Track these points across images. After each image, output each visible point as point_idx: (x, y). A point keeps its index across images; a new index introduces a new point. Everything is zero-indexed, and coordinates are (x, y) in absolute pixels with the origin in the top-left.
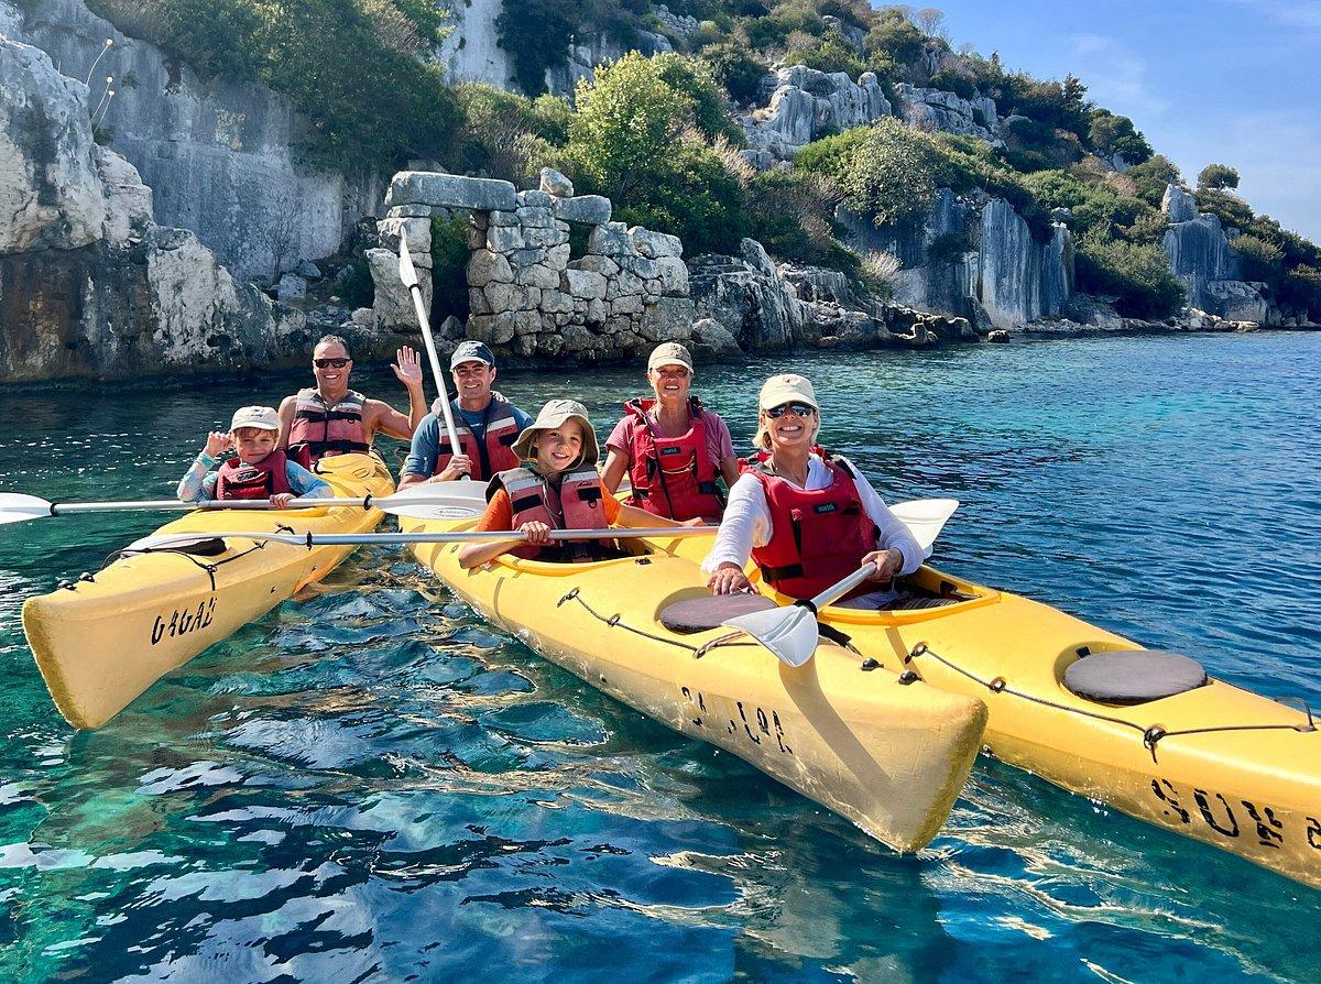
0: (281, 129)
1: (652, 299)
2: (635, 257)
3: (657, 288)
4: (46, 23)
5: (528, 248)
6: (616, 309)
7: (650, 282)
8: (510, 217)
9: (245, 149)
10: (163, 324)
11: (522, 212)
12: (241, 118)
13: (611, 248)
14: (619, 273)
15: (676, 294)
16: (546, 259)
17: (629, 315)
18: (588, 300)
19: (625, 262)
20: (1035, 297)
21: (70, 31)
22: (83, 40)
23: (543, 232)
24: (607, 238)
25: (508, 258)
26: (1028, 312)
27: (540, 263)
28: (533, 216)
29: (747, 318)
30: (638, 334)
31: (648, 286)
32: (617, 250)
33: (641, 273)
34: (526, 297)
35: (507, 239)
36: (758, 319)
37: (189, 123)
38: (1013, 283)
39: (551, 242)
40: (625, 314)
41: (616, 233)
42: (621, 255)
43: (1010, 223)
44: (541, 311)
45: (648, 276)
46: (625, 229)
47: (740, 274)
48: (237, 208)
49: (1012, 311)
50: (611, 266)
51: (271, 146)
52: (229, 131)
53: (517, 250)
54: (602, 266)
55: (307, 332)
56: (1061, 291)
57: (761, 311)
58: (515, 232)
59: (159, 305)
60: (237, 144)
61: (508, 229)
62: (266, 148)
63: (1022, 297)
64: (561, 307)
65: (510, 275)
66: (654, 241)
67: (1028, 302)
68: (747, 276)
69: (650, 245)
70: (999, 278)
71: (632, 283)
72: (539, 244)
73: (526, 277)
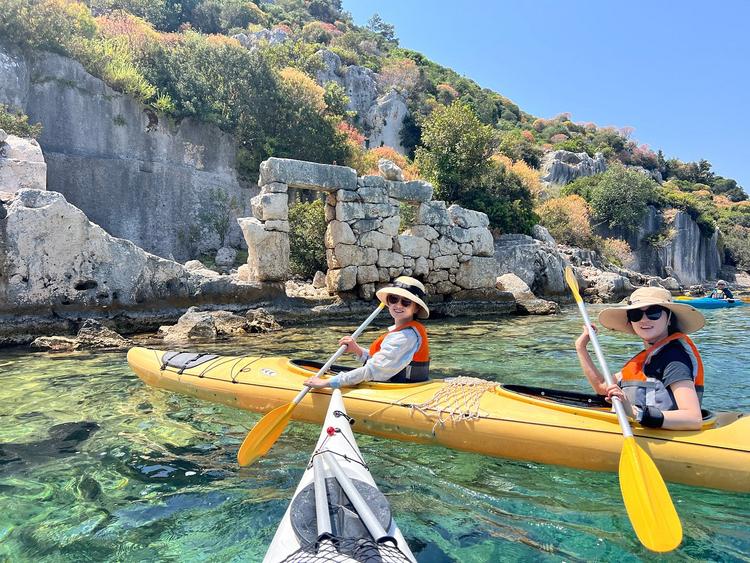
0: (230, 157)
1: (465, 258)
2: (452, 227)
3: (469, 250)
4: (54, 78)
5: (367, 219)
6: (437, 264)
7: (464, 245)
8: (352, 195)
9: (205, 169)
10: (21, 270)
11: (362, 191)
12: (202, 148)
13: (432, 219)
14: (439, 238)
15: (483, 255)
16: (381, 227)
17: (447, 269)
18: (416, 259)
19: (443, 231)
20: (703, 268)
21: (71, 84)
22: (83, 91)
23: (378, 207)
24: (430, 212)
25: (351, 226)
26: (699, 277)
27: (376, 230)
28: (371, 194)
29: (537, 275)
30: (454, 284)
31: (462, 248)
32: (437, 221)
33: (457, 239)
34: (365, 255)
35: (350, 212)
36: (545, 275)
37: (165, 150)
38: (691, 260)
39: (385, 214)
40: (444, 269)
41: (437, 209)
42: (440, 225)
43: (689, 226)
44: (377, 266)
45: (462, 241)
46: (444, 206)
47: (531, 245)
48: (199, 206)
49: (690, 276)
50: (433, 233)
51: (224, 167)
52: (194, 156)
53: (358, 220)
54: (426, 233)
55: (182, 280)
56: (717, 265)
57: (547, 270)
58: (356, 206)
59: (17, 254)
60: (200, 166)
61: (351, 204)
62: (220, 168)
63: (695, 268)
64: (393, 263)
65: (353, 239)
66: (467, 216)
67: (699, 271)
68: (537, 246)
69: (464, 219)
70: (683, 256)
71: (449, 246)
72: (376, 216)
73: (365, 240)
